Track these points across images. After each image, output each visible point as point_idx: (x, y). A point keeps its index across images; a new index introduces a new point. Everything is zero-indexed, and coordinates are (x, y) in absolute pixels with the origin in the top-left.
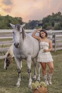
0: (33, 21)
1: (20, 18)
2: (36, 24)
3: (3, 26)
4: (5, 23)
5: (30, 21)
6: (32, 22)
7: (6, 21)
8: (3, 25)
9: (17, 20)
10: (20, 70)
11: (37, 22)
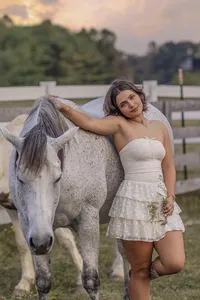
0: (170, 45)
1: (106, 32)
2: (184, 59)
3: (24, 74)
4: (32, 58)
5: (153, 44)
6: (161, 50)
7: (41, 50)
8: (26, 68)
9: (90, 41)
10: (45, 279)
11: (190, 52)
